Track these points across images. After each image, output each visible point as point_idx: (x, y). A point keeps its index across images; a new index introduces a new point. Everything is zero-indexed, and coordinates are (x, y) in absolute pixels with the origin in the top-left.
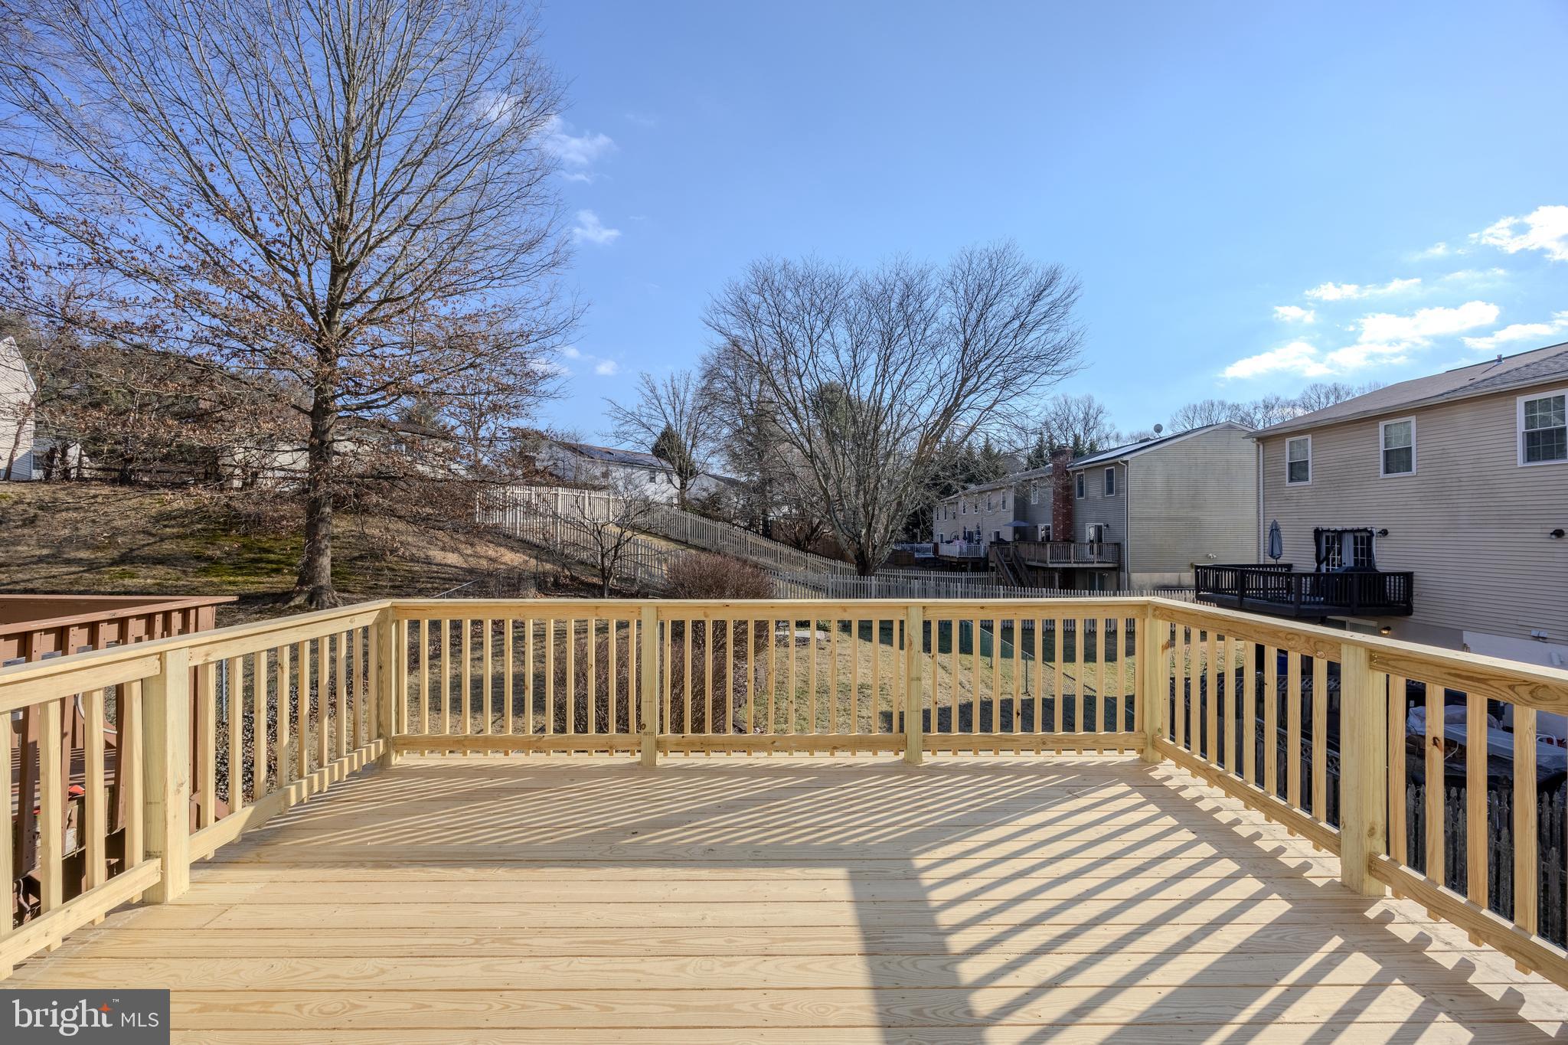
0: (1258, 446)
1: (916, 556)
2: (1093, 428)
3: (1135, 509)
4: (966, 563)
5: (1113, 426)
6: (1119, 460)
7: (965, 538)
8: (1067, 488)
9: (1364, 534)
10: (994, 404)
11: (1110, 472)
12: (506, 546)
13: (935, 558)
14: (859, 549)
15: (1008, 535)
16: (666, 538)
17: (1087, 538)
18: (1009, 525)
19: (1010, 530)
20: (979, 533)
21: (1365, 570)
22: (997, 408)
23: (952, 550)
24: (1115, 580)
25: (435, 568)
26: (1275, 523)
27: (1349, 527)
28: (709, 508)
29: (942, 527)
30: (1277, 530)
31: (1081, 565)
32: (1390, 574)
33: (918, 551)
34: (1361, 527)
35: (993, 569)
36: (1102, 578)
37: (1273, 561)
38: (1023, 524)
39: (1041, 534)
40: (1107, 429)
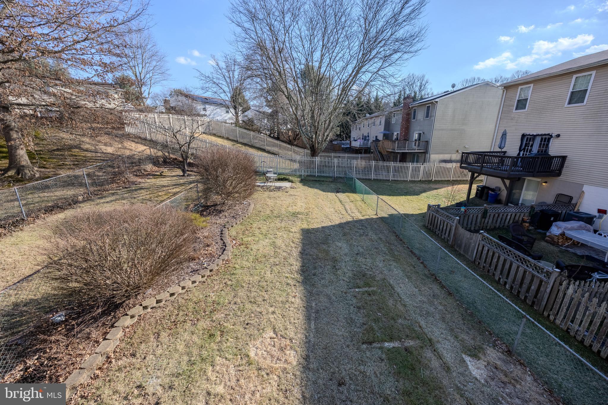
0: (504, 91)
1: (342, 146)
2: (423, 90)
3: (437, 125)
4: (362, 150)
5: (431, 89)
6: (433, 101)
7: (363, 139)
8: (408, 114)
9: (547, 137)
10: (378, 71)
11: (429, 107)
12: (142, 143)
13: (350, 148)
14: (312, 144)
15: (380, 137)
16: (228, 139)
17: (414, 139)
18: (381, 133)
19: (382, 135)
20: (368, 136)
21: (544, 155)
22: (380, 73)
23: (356, 144)
24: (423, 157)
25: (99, 155)
26: (505, 131)
27: (540, 133)
28: (249, 125)
29: (354, 134)
30: (505, 135)
31: (410, 151)
32: (556, 157)
33: (343, 144)
34: (547, 133)
35: (372, 153)
36: (418, 156)
37: (500, 150)
38: (387, 132)
39: (395, 137)
40: (429, 91)
